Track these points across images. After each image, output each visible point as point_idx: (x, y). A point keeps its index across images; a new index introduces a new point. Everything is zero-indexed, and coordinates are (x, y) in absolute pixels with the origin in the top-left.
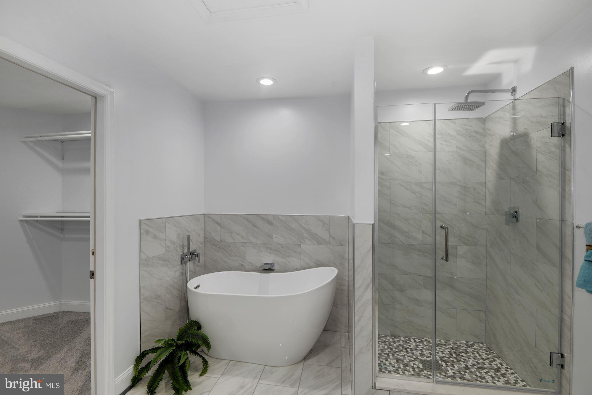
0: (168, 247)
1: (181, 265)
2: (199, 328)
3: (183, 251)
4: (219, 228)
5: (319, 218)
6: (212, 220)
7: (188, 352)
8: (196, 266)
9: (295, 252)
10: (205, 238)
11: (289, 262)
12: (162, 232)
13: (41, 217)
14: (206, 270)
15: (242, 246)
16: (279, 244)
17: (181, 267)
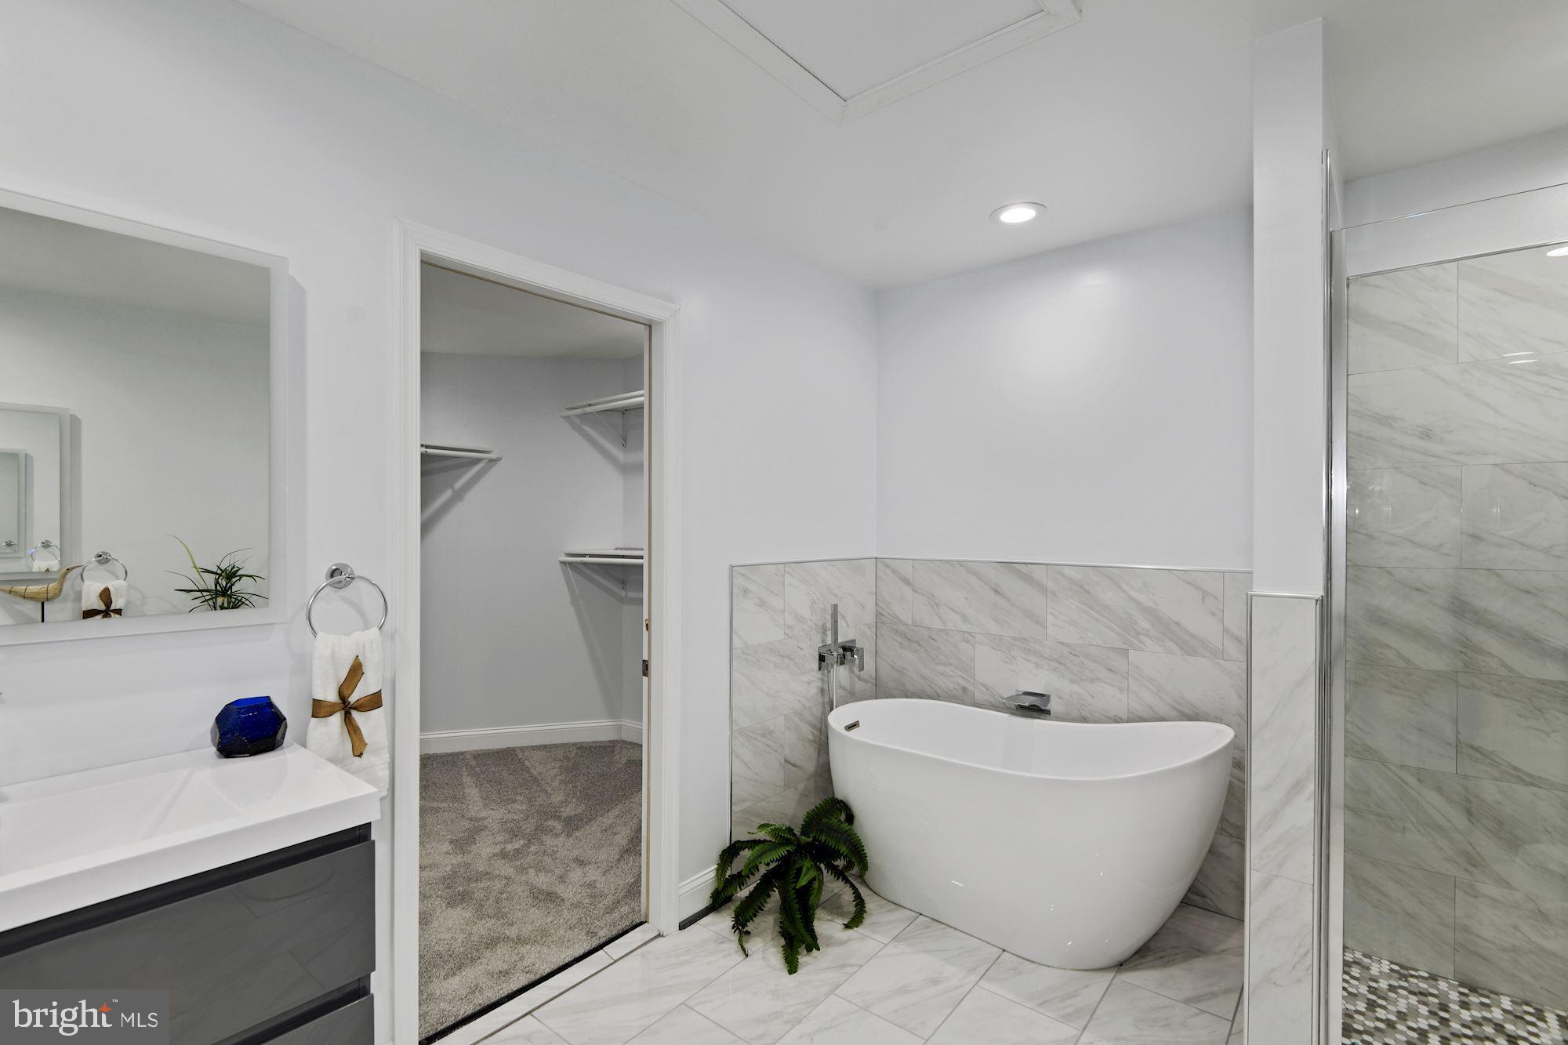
0: (790, 627)
1: (820, 669)
2: (850, 818)
3: (823, 641)
4: (907, 592)
5: (1187, 579)
6: (894, 572)
7: (822, 866)
8: (856, 680)
9: (1110, 670)
10: (878, 614)
11: (1092, 696)
12: (777, 595)
13: (591, 556)
14: (879, 690)
15: (964, 641)
16: (1063, 644)
17: (820, 677)
